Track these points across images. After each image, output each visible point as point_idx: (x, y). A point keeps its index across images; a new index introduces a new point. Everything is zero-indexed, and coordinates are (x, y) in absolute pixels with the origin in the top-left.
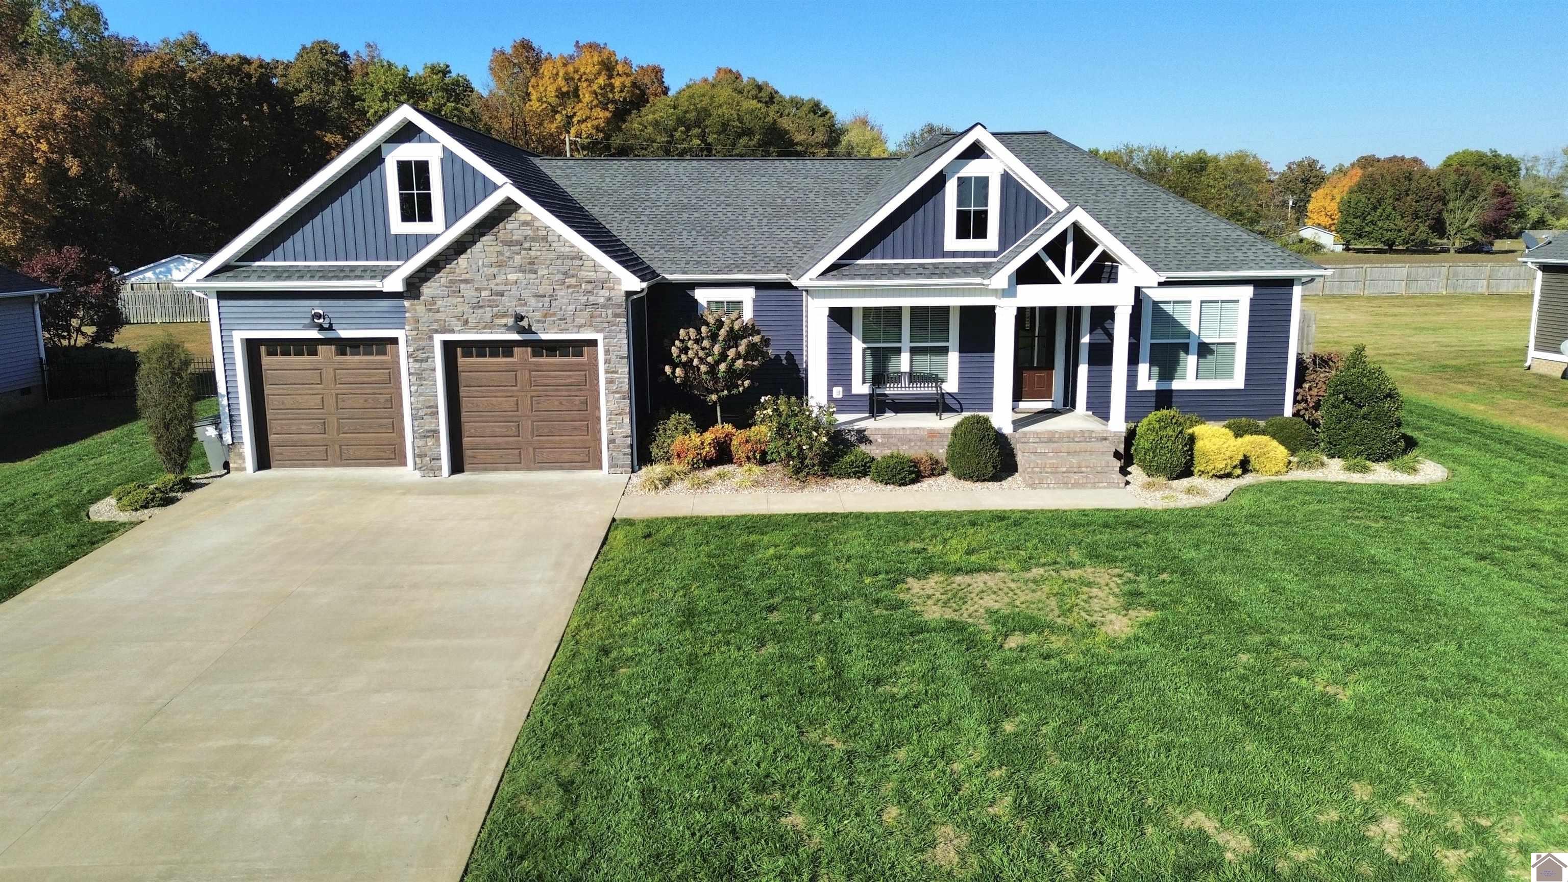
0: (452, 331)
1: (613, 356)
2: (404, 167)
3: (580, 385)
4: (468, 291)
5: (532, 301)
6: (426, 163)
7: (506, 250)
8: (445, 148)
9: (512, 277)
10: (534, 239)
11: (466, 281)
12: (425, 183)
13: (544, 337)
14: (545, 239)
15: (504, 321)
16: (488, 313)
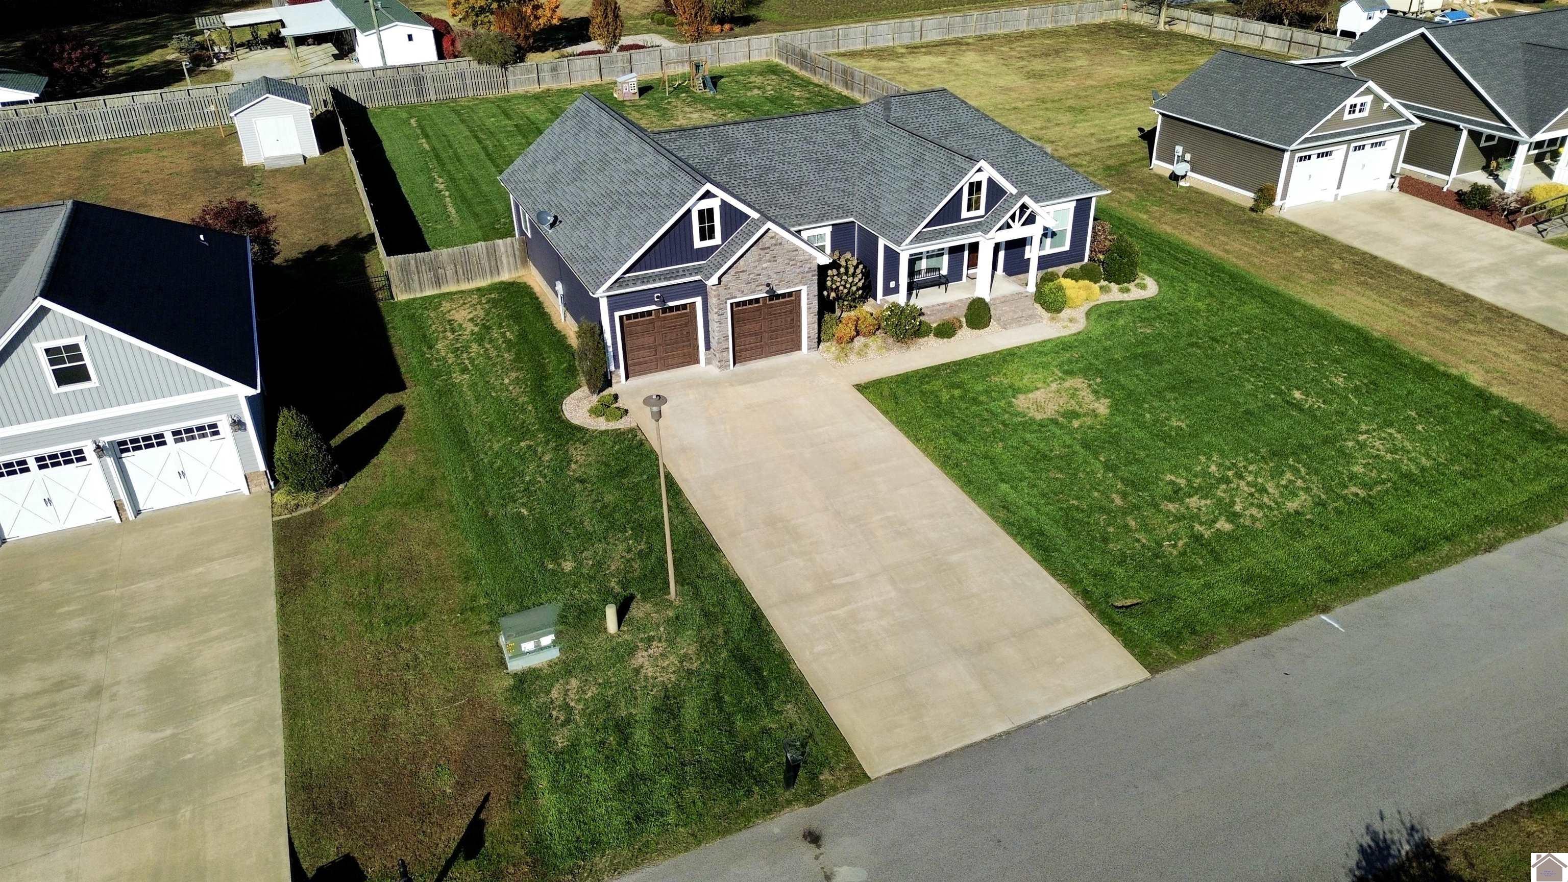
0: (736, 297)
1: (811, 296)
2: (701, 213)
3: (791, 312)
4: (743, 276)
5: (775, 276)
6: (712, 209)
7: (762, 253)
8: (722, 200)
9: (765, 265)
10: (775, 245)
11: (743, 271)
12: (711, 219)
13: (779, 292)
14: (780, 244)
15: (761, 288)
16: (753, 286)
